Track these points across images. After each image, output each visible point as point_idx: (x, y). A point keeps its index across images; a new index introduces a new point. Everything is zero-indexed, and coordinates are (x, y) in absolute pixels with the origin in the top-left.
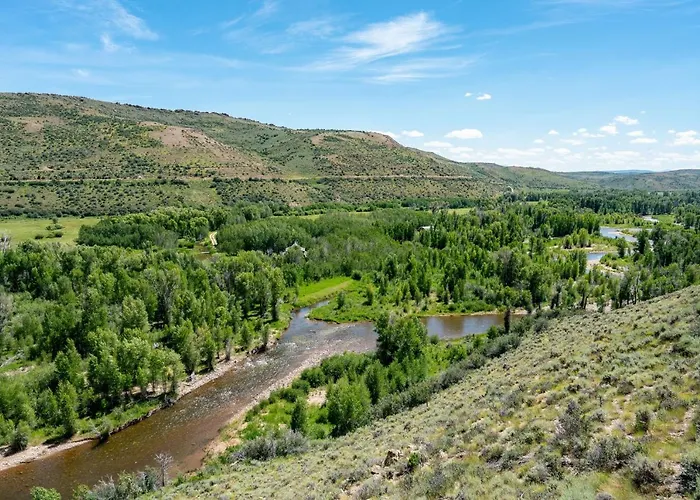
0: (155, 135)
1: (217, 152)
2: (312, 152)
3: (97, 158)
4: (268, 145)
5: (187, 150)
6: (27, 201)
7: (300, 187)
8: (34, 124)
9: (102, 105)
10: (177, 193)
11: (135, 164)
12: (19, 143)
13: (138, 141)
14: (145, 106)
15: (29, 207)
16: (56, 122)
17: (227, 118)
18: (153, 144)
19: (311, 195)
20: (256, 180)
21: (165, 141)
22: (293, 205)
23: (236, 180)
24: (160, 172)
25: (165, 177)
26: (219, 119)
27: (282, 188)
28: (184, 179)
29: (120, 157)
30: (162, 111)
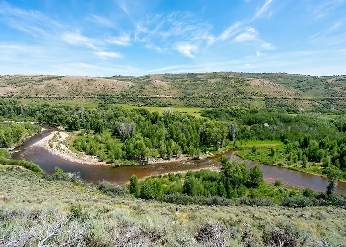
0: (248, 82)
1: (272, 87)
2: (325, 86)
3: (227, 90)
4: (301, 84)
5: (259, 87)
6: (202, 102)
7: (309, 102)
8: (213, 81)
9: (236, 73)
10: (249, 102)
11: (238, 92)
12: (208, 86)
13: (242, 84)
14: (251, 73)
15: (202, 104)
16: (219, 80)
17: (285, 74)
18: (247, 85)
19: (315, 106)
20: (286, 98)
21: (251, 84)
22: (300, 109)
23: (276, 98)
24: (246, 95)
25: (247, 97)
26: (281, 75)
27: (297, 102)
28: (254, 97)
29: (234, 89)
30: (257, 74)
